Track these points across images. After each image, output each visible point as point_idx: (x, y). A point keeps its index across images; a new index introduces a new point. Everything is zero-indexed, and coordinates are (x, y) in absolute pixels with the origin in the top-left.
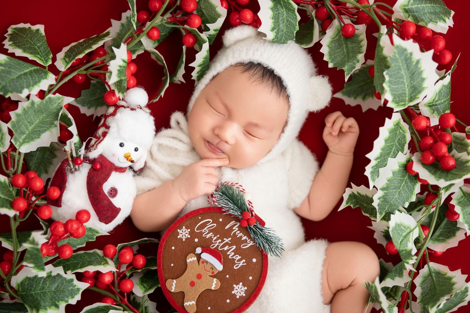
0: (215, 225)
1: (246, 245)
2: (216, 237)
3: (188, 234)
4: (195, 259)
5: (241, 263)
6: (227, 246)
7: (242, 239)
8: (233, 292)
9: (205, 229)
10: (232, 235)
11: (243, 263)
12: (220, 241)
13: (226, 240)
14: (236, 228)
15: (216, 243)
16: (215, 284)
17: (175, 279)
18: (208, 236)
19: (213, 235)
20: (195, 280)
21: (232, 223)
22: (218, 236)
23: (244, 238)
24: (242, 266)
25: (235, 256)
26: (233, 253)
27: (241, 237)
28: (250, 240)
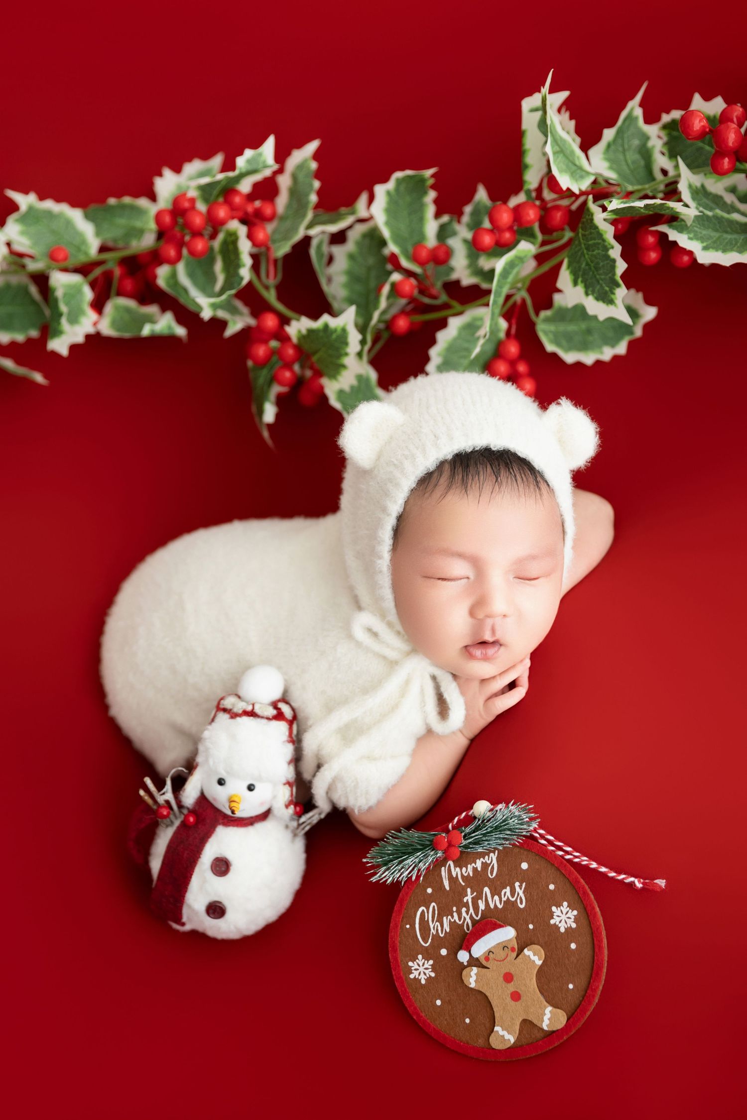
0: (433, 904)
1: (493, 867)
2: (455, 914)
3: (426, 962)
4: (475, 970)
5: (520, 892)
6: (480, 901)
7: (479, 869)
8: (562, 930)
9: (432, 926)
10: (463, 884)
11: (521, 889)
12: (464, 910)
13: (469, 898)
14: (456, 871)
15: (465, 919)
16: (534, 956)
17: (494, 1026)
18: (447, 927)
19: (449, 917)
20: (511, 987)
21: (443, 873)
22: (455, 909)
23: (479, 864)
24: (524, 892)
25: (503, 896)
26: (496, 898)
27: (475, 869)
28: (487, 857)
